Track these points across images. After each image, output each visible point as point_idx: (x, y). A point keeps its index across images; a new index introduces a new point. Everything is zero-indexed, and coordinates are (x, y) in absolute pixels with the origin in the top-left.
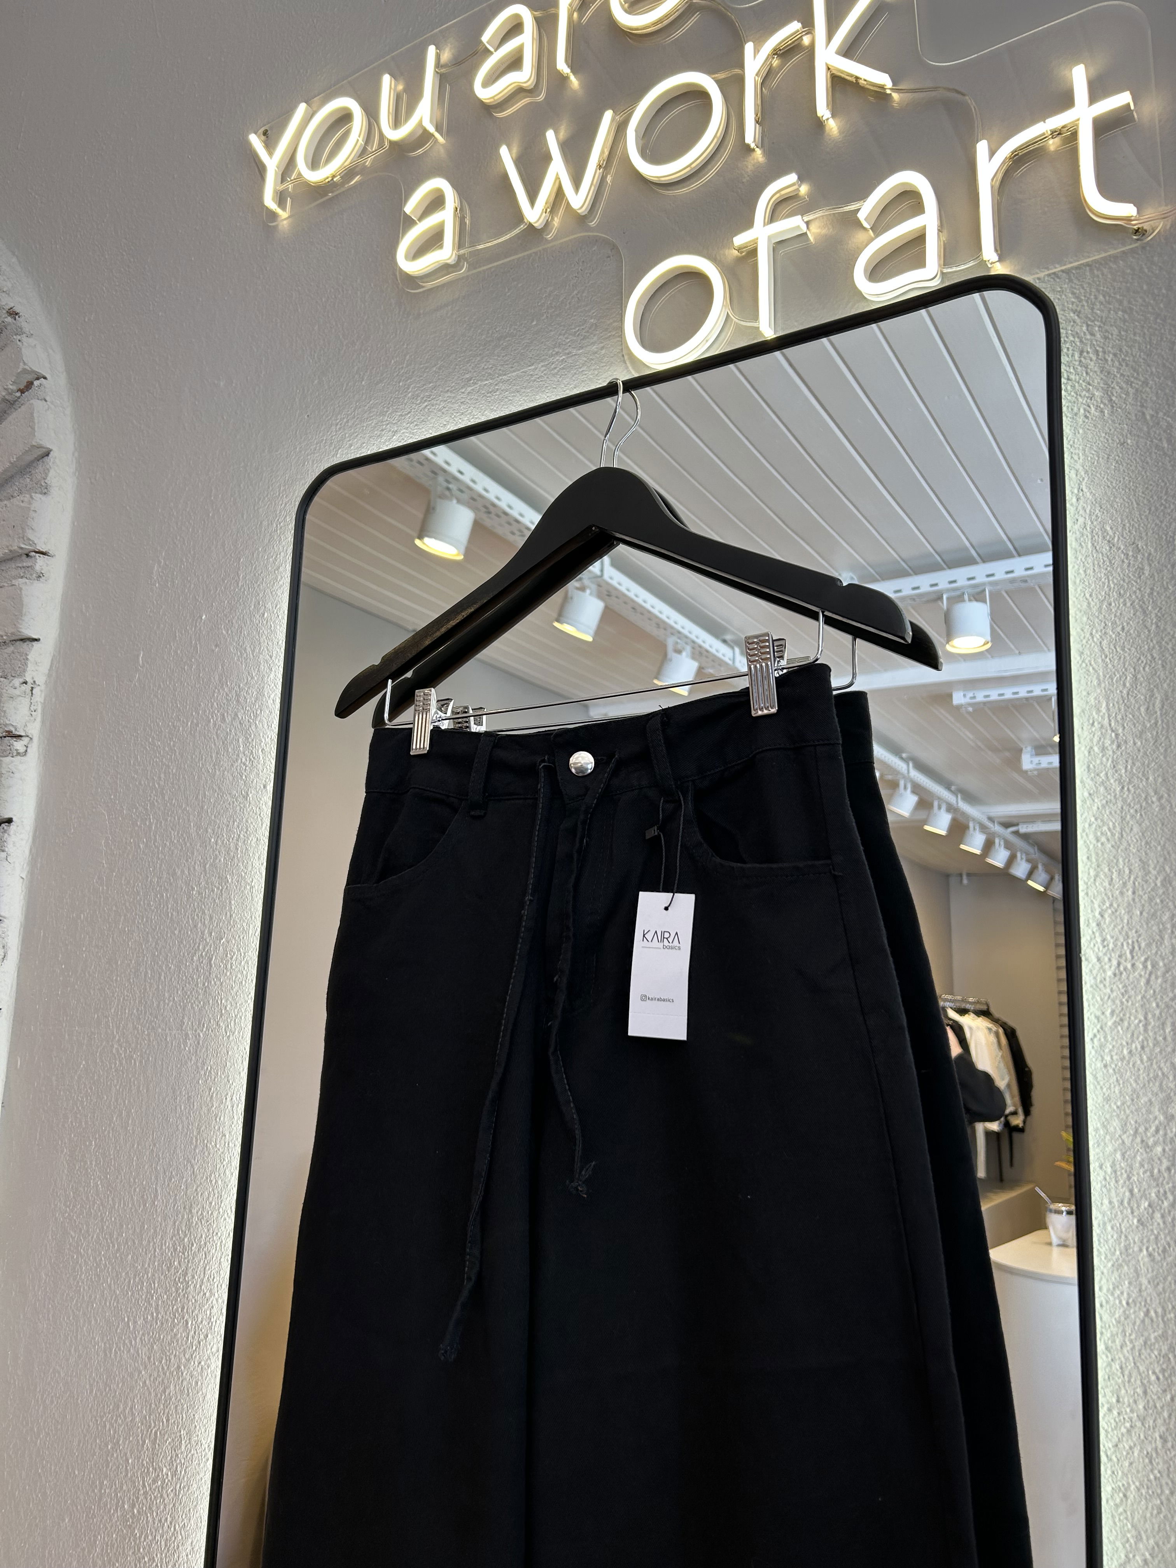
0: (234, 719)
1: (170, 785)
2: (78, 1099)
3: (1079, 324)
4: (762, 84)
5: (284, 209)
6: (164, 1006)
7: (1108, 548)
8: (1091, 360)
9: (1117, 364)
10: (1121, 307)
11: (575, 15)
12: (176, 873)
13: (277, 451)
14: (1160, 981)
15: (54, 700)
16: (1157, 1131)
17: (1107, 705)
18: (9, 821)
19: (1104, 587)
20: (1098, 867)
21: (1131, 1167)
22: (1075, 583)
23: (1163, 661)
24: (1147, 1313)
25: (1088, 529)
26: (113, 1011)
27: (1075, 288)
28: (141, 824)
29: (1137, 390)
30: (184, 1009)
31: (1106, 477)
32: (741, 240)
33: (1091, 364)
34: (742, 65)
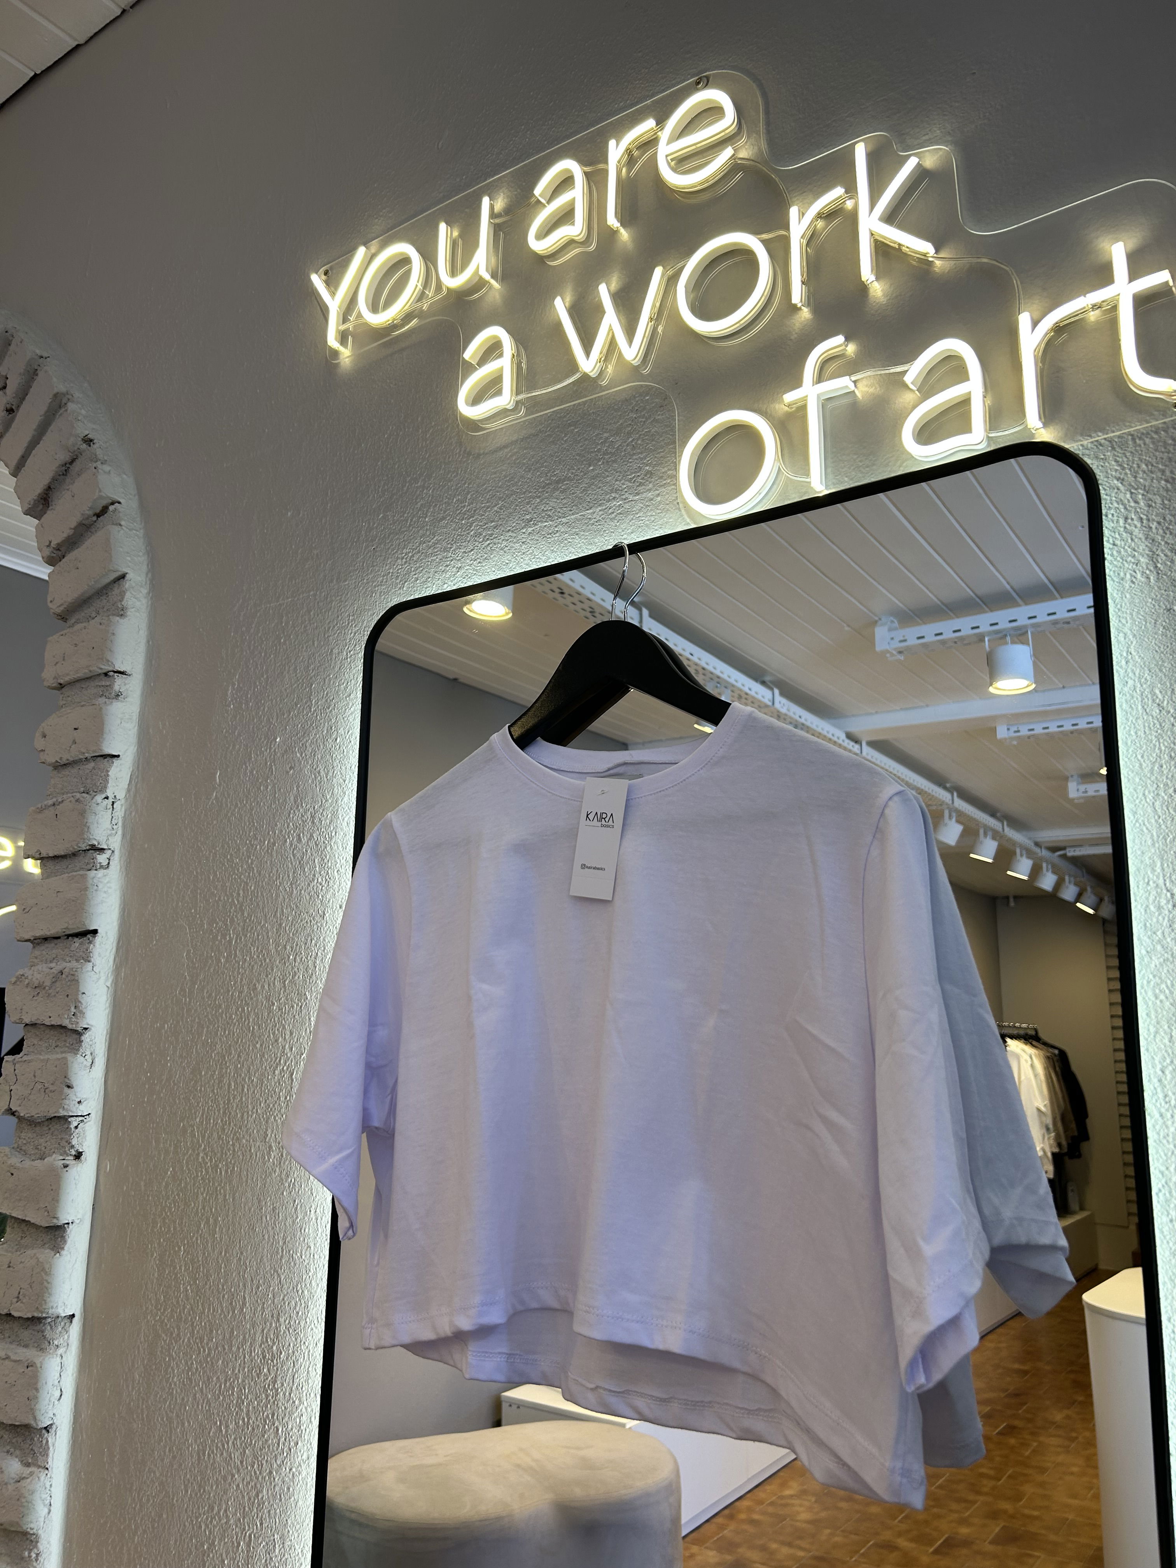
0: (310, 839)
1: (249, 901)
2: (166, 1205)
3: (1123, 491)
4: (807, 245)
5: (346, 347)
6: (248, 1118)
7: (1158, 711)
8: (1136, 527)
9: (1161, 531)
10: (1163, 477)
11: (624, 170)
12: (256, 989)
13: (345, 581)
15: (133, 814)
17: (1162, 865)
18: (95, 932)
19: (1155, 749)
20: (1158, 1023)
22: (1127, 744)
25: (1138, 691)
26: (198, 1120)
27: (1118, 456)
28: (221, 939)
30: (267, 1122)
31: (1153, 641)
32: (790, 397)
33: (1136, 532)
34: (787, 227)
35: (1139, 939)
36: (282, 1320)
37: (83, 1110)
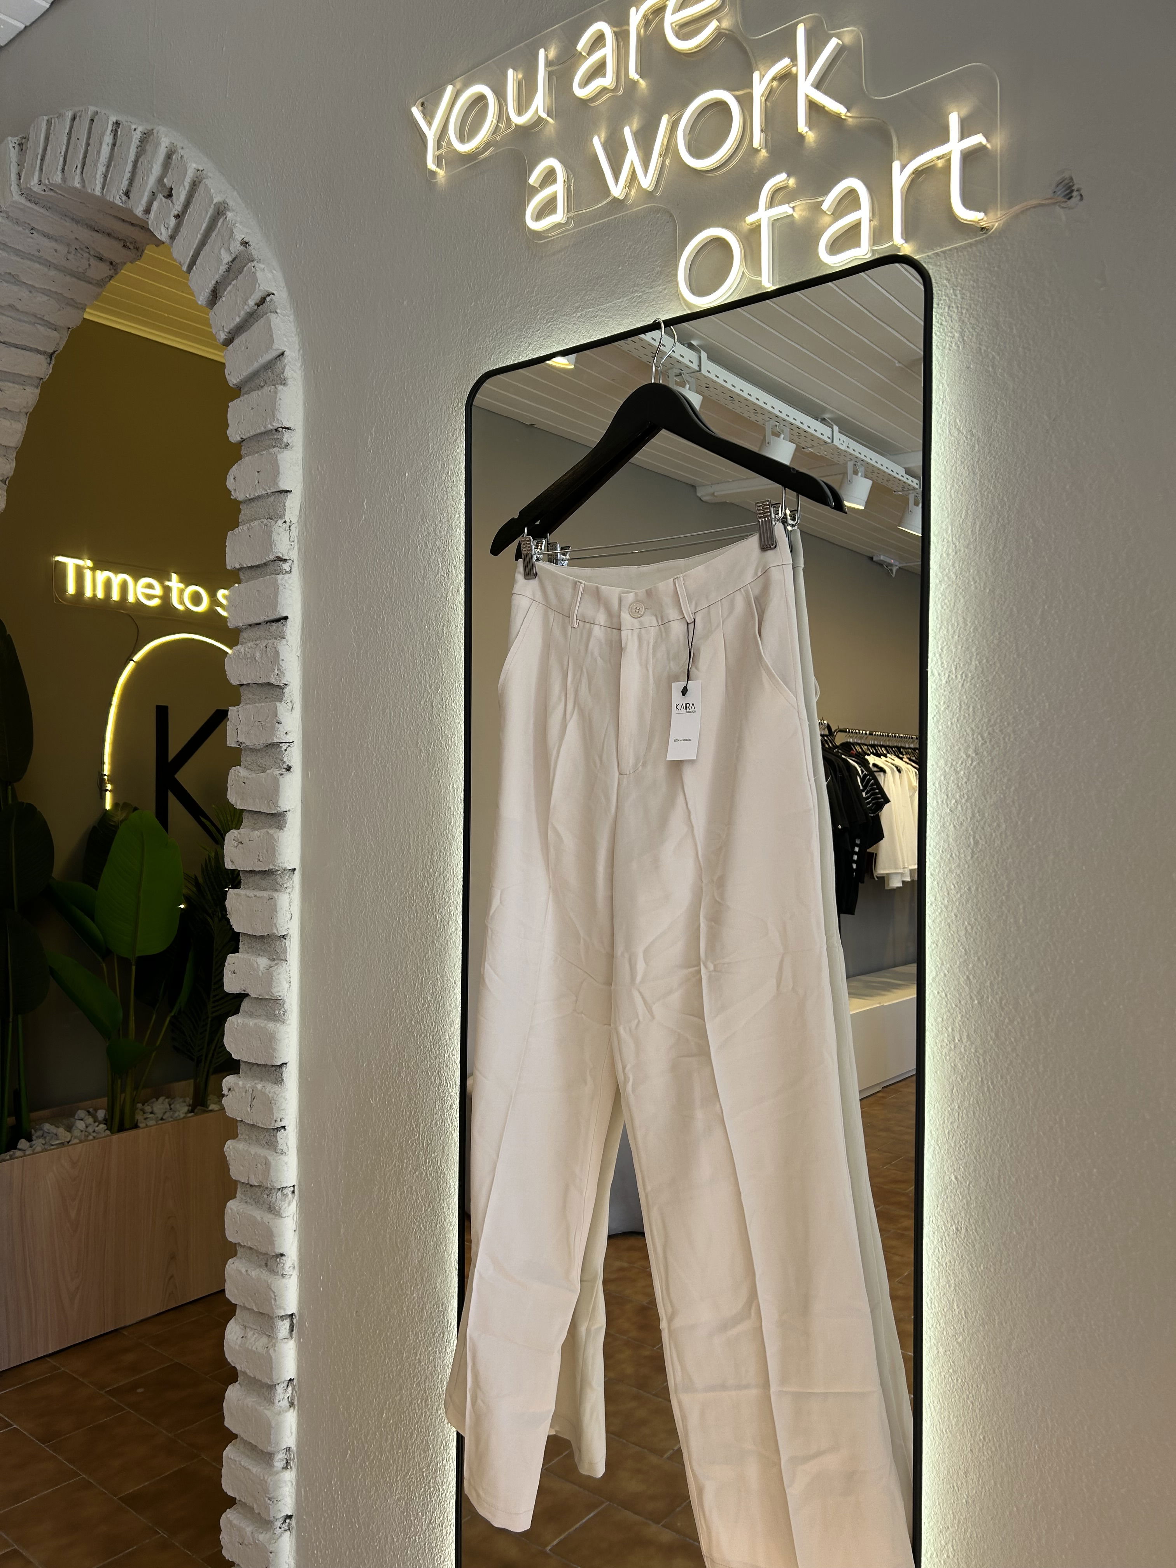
0: (434, 545)
1: (394, 591)
4: (766, 101)
5: (441, 169)
7: (958, 435)
8: (954, 312)
9: (968, 316)
10: (972, 278)
11: (642, 30)
12: (404, 650)
13: (448, 355)
14: (968, 684)
15: (305, 534)
16: (962, 764)
18: (286, 618)
20: (942, 622)
21: (948, 783)
22: (938, 455)
23: (982, 502)
24: (951, 856)
26: (369, 738)
28: (377, 618)
29: (978, 334)
30: (417, 735)
32: (750, 219)
33: (954, 316)
34: (751, 85)
35: (936, 574)
36: (435, 854)
37: (289, 739)
